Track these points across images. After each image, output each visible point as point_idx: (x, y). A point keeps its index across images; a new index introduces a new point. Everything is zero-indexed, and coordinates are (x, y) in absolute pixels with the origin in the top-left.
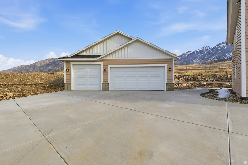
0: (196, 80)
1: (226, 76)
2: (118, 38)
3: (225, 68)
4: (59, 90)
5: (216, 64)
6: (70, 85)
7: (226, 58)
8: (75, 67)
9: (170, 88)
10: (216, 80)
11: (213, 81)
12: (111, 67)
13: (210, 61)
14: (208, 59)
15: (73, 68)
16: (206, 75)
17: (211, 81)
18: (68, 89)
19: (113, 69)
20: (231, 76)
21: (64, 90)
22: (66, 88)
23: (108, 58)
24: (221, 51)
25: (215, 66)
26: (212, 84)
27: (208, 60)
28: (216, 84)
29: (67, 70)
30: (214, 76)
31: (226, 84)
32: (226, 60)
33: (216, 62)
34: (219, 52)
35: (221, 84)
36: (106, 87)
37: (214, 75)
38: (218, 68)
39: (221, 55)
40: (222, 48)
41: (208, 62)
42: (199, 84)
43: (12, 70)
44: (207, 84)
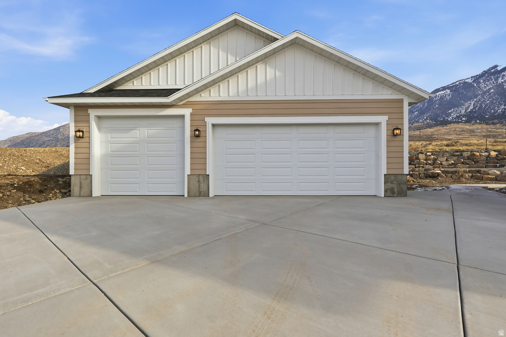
0: (415, 162)
1: (487, 154)
2: (235, 39)
3: (448, 138)
4: (55, 195)
5: (429, 131)
6: (88, 181)
7: (449, 119)
8: (106, 123)
9: (396, 190)
10: (463, 163)
11: (454, 165)
12: (214, 125)
13: (418, 124)
14: (415, 121)
15: (99, 129)
16: (437, 152)
17: (451, 165)
18: (82, 193)
19: (221, 132)
20: (497, 153)
21: (70, 196)
22: (75, 188)
23: (204, 97)
24: (440, 105)
25: (428, 135)
26: (456, 172)
27: (414, 123)
28: (465, 172)
29: (78, 134)
30: (457, 154)
31: (490, 172)
32: (450, 122)
33: (430, 126)
34: (435, 105)
35: (478, 172)
36: (199, 186)
37: (457, 152)
38: (435, 138)
39: (439, 112)
40: (442, 98)
41: (415, 127)
42: (424, 173)
43: (10, 143)
44: (443, 172)
